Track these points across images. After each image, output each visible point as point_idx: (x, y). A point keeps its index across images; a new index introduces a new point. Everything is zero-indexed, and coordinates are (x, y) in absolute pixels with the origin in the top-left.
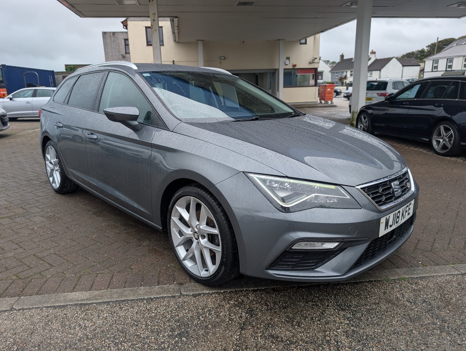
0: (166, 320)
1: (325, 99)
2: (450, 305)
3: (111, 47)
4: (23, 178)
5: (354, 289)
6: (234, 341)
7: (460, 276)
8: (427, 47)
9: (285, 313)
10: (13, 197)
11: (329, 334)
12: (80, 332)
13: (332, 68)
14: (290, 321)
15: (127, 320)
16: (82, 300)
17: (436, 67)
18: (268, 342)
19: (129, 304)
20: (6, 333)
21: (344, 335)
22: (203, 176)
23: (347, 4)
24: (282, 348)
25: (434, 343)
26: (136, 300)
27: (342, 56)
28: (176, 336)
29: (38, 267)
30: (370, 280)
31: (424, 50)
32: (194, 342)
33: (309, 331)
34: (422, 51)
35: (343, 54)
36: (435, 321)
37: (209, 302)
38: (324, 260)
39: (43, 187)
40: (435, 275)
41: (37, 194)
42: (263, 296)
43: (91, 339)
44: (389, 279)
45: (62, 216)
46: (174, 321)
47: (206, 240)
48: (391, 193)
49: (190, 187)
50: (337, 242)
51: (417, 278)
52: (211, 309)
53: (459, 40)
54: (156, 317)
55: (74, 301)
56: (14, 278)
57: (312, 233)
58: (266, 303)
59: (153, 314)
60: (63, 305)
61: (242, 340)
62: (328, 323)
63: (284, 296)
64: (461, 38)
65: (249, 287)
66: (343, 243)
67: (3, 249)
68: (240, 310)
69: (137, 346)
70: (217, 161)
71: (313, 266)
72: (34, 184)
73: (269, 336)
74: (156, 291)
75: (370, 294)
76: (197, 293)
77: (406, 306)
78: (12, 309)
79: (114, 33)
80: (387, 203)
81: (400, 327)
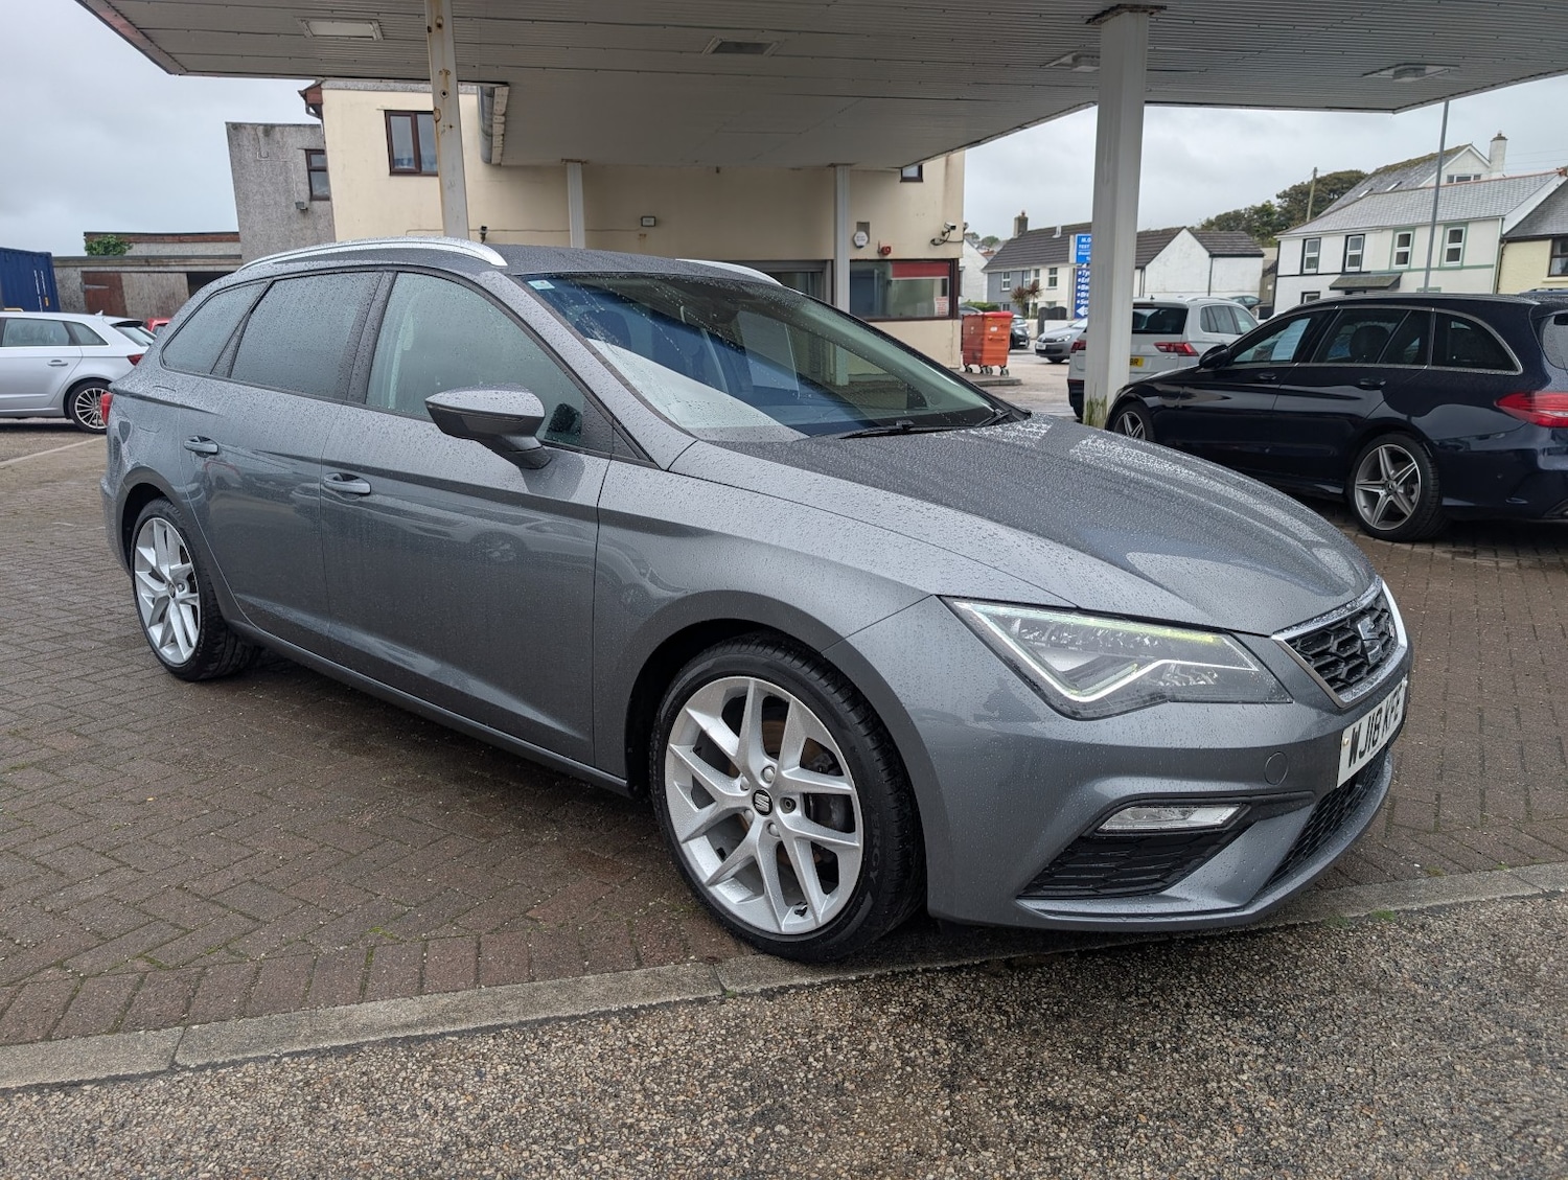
0: (705, 1073)
1: (981, 358)
2: (1537, 986)
3: (259, 176)
4: (33, 630)
5: (1248, 950)
6: (941, 1125)
7: (1540, 901)
8: (1278, 197)
9: (1067, 1034)
10: (25, 697)
11: (1219, 1088)
12: (436, 1125)
13: (991, 258)
14: (1091, 1055)
15: (579, 1080)
16: (407, 1026)
17: (1314, 262)
18: (1044, 1123)
19: (565, 1031)
20: (185, 1146)
21: (1261, 1089)
22: (802, 612)
23: (1063, 60)
24: (1092, 1138)
25: (1524, 1098)
26: (584, 1016)
27: (1022, 221)
28: (753, 1123)
29: (211, 926)
30: (1290, 922)
31: (1272, 206)
32: (816, 1137)
33: (1155, 1084)
34: (1265, 210)
35: (1023, 214)
36: (1509, 1034)
37: (820, 1011)
38: (1188, 862)
39: (121, 660)
40: (1470, 899)
41: (109, 683)
42: (982, 985)
43: (481, 1145)
44: (1343, 918)
45: (229, 757)
46: (729, 1075)
47: (800, 815)
48: (1359, 653)
49: (745, 647)
50: (1230, 804)
51: (1420, 911)
52: (837, 1034)
53: (1378, 177)
54: (669, 1068)
55: (379, 1032)
56: (141, 965)
57: (1163, 781)
58: (999, 1008)
59: (656, 1059)
60: (346, 1046)
61: (964, 1122)
62: (1205, 1057)
63: (1047, 982)
64: (1383, 171)
65: (931, 961)
66: (1249, 808)
67: (62, 874)
68: (927, 1031)
69: (640, 1158)
70: (845, 562)
71: (1157, 880)
72: (82, 651)
73: (1041, 1104)
74: (639, 985)
75: (1299, 963)
76: (775, 985)
77: (1413, 996)
78: (173, 1068)
79: (269, 129)
80: (1351, 685)
81: (1414, 1055)
